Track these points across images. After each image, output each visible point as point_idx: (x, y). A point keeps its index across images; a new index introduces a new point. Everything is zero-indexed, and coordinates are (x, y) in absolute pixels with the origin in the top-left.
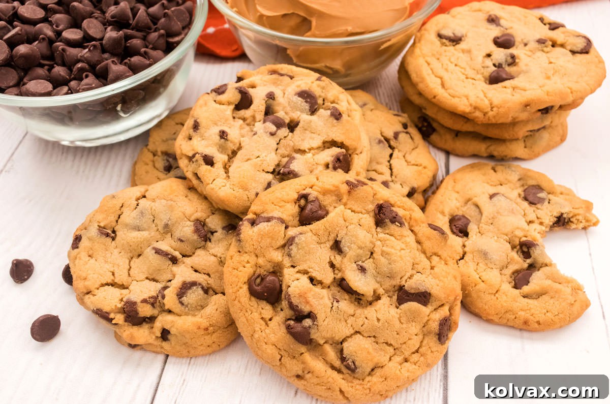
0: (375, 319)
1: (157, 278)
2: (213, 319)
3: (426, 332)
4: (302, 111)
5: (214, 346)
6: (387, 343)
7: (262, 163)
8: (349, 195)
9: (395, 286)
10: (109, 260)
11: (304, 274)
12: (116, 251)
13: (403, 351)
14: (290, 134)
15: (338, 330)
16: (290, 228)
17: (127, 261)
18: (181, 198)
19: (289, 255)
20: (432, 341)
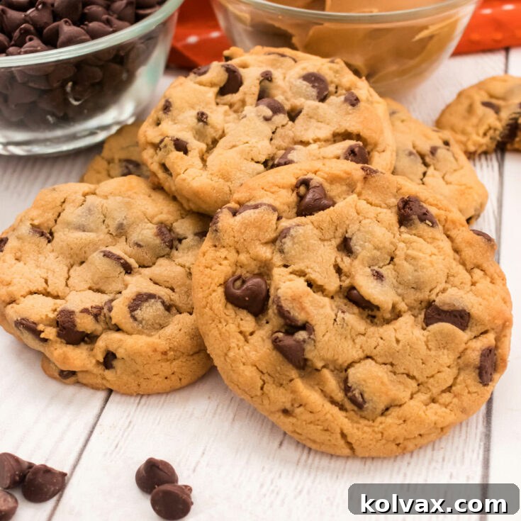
0: (394, 340)
1: (103, 288)
2: (174, 341)
3: (462, 365)
4: (307, 98)
5: (173, 378)
6: (408, 375)
7: (252, 150)
8: (365, 183)
9: (421, 302)
10: (42, 264)
11: (300, 276)
12: (52, 256)
13: (430, 387)
14: (290, 123)
15: (343, 350)
16: (284, 219)
17: (66, 269)
18: (142, 196)
19: (281, 251)
20: (469, 378)
